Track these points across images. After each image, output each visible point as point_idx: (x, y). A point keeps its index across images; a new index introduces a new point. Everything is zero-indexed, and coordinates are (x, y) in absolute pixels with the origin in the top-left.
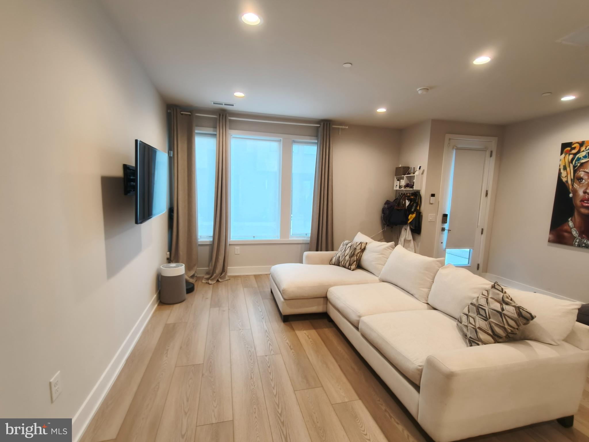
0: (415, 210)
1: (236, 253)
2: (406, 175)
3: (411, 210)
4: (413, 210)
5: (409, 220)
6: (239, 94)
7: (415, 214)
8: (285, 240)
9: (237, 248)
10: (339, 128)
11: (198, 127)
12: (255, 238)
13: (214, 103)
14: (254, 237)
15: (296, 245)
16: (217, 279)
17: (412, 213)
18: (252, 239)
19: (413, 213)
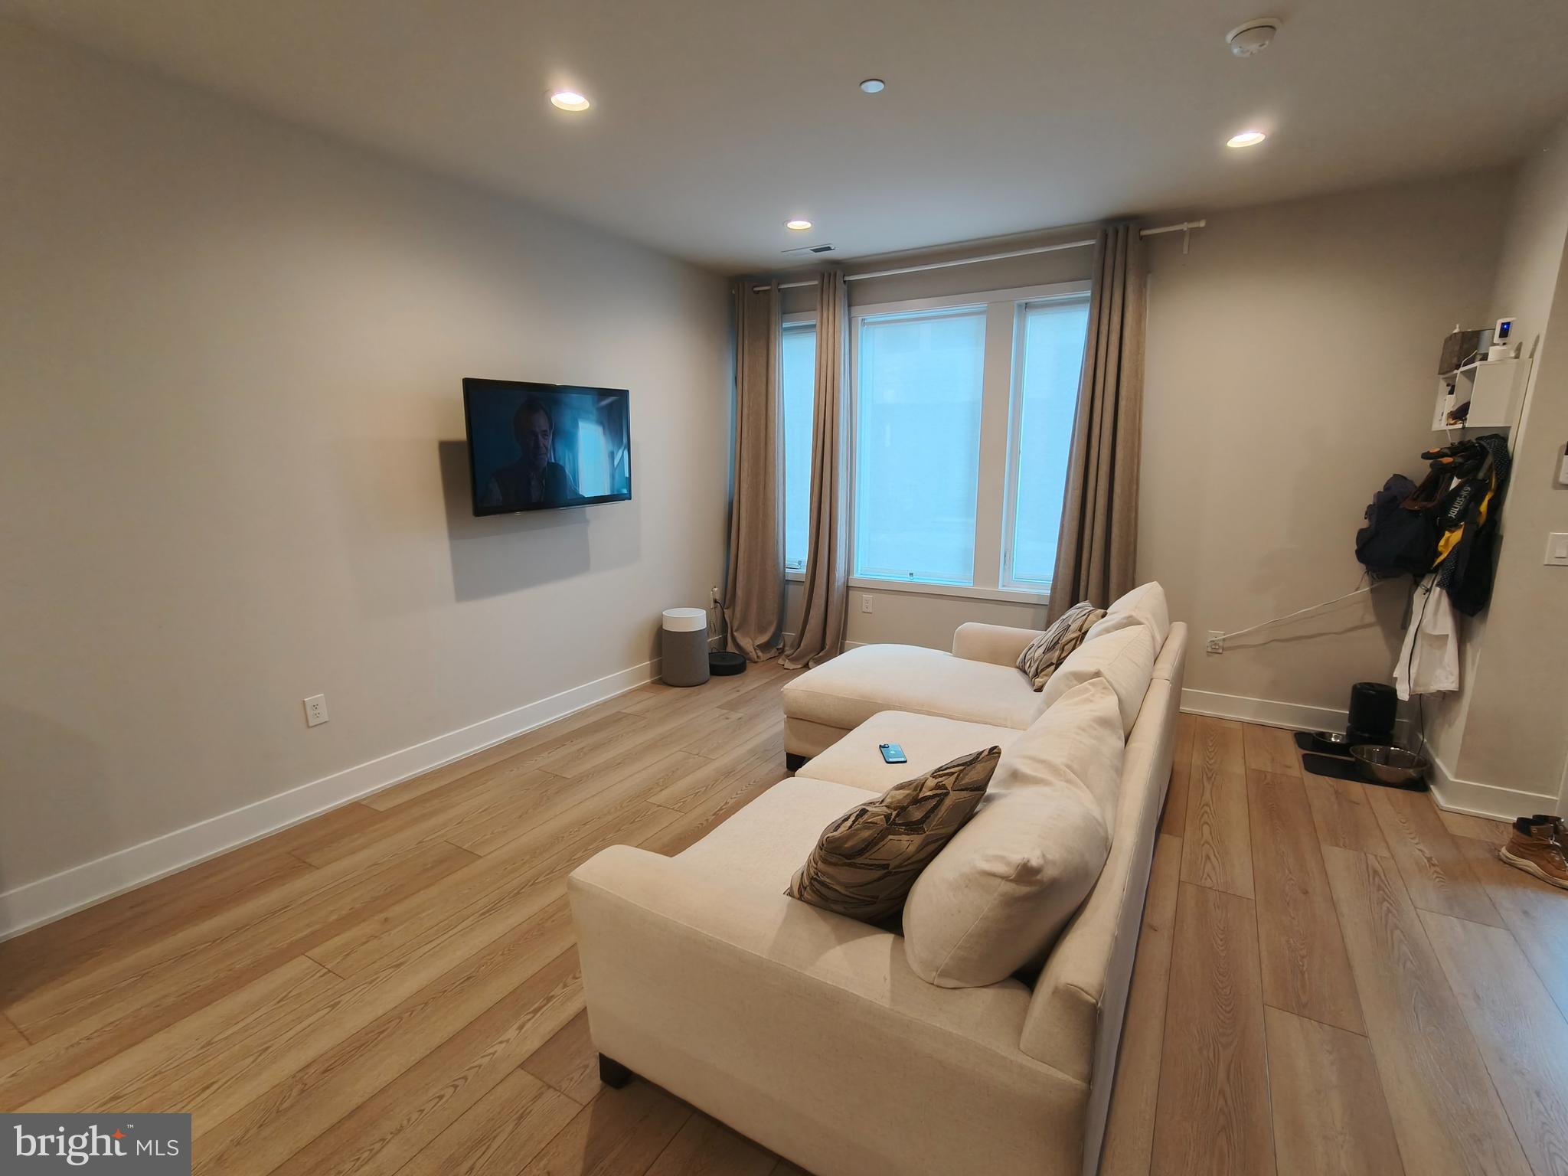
0: (1462, 516)
1: (865, 610)
2: (1462, 369)
3: (1447, 511)
4: (1453, 513)
5: (1441, 554)
6: (799, 225)
7: (1462, 530)
8: (986, 590)
9: (867, 596)
10: (1182, 232)
11: (791, 315)
12: (914, 576)
13: (816, 251)
14: (911, 574)
15: (1019, 609)
16: (805, 661)
17: (1451, 527)
18: (908, 579)
19: (1453, 525)
